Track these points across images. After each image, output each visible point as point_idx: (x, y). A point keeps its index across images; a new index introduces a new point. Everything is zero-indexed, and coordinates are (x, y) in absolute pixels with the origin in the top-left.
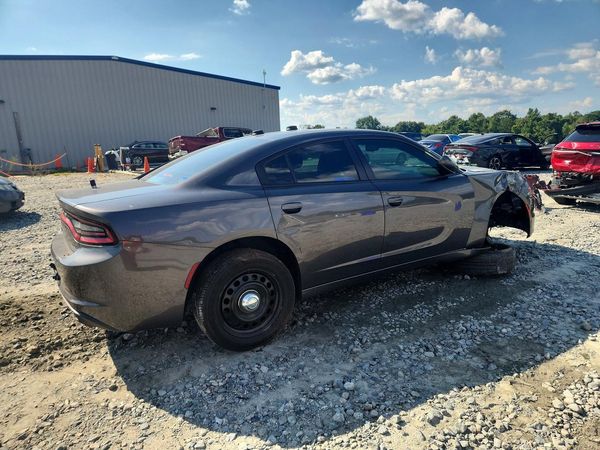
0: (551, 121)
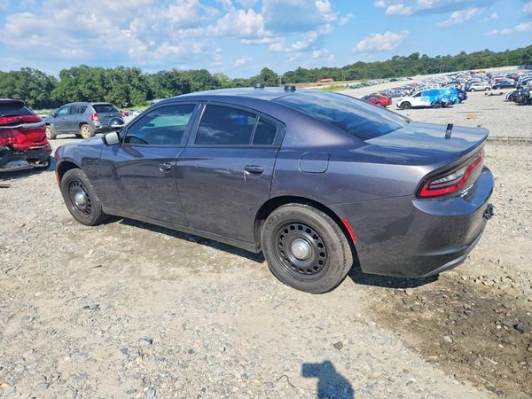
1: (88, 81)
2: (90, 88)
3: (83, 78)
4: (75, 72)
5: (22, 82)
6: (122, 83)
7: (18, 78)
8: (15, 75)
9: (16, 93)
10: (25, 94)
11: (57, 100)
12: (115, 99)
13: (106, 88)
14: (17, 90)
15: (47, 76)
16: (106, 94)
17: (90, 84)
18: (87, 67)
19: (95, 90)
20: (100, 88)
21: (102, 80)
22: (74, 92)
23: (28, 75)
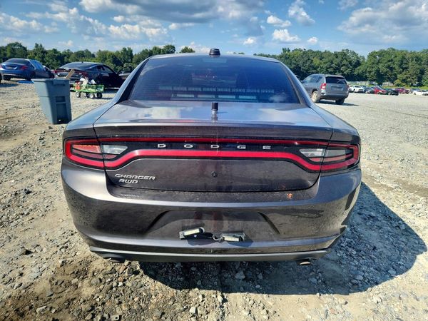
0: (57, 55)
1: (389, 61)
2: (389, 67)
3: (386, 58)
4: (381, 53)
5: (338, 60)
6: (420, 64)
7: (337, 57)
8: (336, 55)
9: (332, 67)
10: (337, 69)
11: (358, 75)
12: (407, 78)
13: (402, 68)
14: (334, 65)
15: (359, 56)
16: (401, 73)
17: (389, 63)
18: (394, 50)
19: (392, 69)
20: (397, 67)
21: (402, 61)
22: (374, 69)
23: (345, 55)
